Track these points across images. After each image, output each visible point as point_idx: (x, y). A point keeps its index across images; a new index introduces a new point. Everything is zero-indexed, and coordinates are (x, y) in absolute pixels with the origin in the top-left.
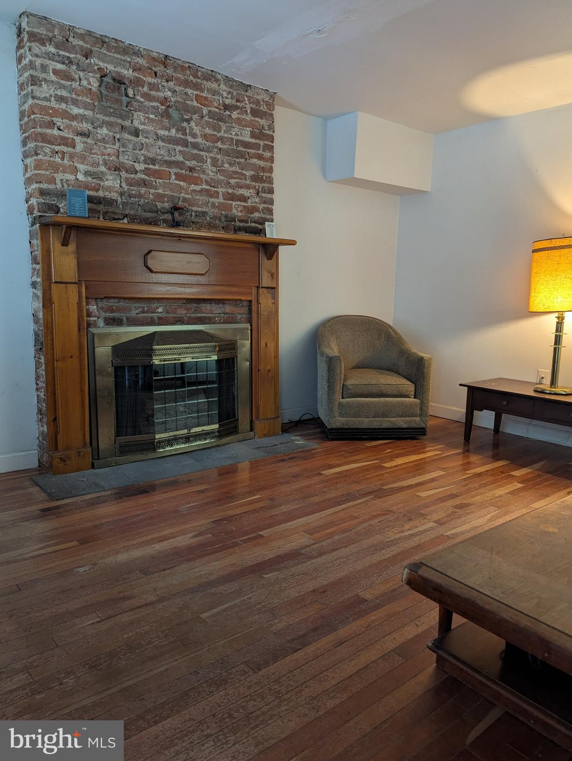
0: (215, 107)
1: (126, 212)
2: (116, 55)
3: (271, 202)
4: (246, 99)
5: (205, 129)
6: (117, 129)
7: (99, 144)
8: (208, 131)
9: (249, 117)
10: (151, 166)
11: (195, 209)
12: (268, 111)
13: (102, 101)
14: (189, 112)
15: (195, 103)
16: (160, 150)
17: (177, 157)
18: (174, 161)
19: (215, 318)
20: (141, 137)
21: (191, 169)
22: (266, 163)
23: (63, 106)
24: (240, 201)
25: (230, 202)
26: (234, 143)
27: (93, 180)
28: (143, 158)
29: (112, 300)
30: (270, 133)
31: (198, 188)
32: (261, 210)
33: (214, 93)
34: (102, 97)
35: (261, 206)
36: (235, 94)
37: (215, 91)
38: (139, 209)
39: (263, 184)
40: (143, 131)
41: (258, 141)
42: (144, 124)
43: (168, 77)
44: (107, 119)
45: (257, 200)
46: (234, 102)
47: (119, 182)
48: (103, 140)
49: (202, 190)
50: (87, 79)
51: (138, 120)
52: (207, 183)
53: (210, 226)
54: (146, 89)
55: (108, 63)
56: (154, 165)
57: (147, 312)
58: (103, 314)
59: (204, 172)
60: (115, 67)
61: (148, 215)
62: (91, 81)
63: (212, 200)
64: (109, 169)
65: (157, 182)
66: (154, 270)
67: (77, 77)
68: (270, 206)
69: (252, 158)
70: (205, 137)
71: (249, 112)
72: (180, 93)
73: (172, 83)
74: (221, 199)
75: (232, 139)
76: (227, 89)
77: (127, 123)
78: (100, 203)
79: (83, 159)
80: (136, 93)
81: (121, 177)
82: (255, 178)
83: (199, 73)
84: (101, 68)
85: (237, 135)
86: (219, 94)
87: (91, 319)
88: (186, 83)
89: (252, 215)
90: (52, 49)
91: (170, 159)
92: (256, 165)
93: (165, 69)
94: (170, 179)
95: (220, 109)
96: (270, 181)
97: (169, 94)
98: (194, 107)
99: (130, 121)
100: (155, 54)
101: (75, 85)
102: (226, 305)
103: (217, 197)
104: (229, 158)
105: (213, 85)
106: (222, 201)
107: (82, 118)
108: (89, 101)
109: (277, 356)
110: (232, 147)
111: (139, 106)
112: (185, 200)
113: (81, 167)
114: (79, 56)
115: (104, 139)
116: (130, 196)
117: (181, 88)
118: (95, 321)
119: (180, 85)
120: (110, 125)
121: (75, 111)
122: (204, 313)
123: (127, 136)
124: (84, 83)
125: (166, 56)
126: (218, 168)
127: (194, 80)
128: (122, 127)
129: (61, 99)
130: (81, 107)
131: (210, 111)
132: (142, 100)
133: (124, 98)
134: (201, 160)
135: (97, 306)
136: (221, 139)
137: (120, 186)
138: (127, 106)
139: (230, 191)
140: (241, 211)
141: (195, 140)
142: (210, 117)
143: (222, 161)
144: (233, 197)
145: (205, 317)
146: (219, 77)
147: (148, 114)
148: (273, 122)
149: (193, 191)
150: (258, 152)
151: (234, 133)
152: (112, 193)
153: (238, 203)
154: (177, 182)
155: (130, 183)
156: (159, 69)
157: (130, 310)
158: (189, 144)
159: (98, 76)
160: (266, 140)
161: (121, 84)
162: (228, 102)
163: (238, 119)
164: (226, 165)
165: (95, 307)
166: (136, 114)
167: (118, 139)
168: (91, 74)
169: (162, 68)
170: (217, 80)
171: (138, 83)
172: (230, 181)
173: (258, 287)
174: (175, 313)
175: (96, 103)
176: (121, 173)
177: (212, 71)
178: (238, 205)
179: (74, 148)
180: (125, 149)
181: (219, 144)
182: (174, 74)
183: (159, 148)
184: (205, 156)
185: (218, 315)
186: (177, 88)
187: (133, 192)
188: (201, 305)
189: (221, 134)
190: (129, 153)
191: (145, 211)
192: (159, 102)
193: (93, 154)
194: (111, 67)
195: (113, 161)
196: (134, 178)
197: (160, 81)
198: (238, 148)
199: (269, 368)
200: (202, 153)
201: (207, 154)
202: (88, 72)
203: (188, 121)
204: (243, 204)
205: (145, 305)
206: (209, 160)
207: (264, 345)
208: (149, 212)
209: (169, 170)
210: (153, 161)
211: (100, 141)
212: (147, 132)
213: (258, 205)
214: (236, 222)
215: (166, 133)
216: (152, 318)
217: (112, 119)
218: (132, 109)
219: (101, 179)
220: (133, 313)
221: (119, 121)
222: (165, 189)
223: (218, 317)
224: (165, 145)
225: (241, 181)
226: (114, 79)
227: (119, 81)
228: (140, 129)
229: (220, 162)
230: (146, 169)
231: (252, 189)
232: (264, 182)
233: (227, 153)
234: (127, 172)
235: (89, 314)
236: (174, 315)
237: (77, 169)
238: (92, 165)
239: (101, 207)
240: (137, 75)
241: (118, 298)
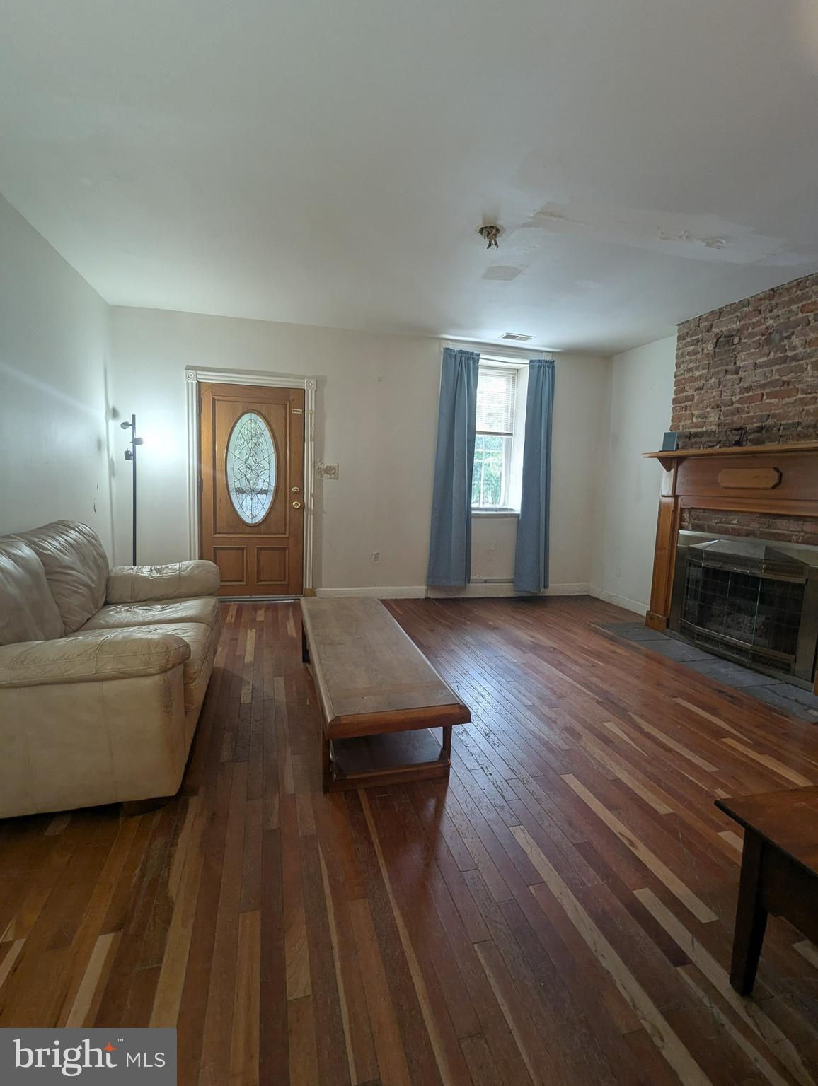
2: (729, 317)
5: (809, 335)
6: (722, 375)
7: (709, 391)
8: (812, 336)
10: (746, 395)
11: (785, 422)
13: (715, 358)
14: (792, 328)
15: (801, 315)
16: (757, 377)
17: (773, 377)
18: (769, 382)
19: (792, 536)
20: (741, 373)
21: (788, 383)
23: (691, 374)
27: (702, 420)
28: (739, 390)
29: (700, 511)
31: (792, 400)
34: (715, 355)
40: (743, 367)
42: (744, 361)
43: (773, 307)
44: (716, 370)
47: (719, 416)
48: (712, 387)
49: (797, 400)
50: (707, 347)
51: (741, 359)
52: (804, 391)
54: (750, 330)
55: (722, 327)
56: (748, 392)
57: (725, 523)
58: (693, 520)
59: (801, 381)
60: (727, 327)
62: (709, 347)
64: (713, 408)
65: (750, 407)
66: (723, 485)
67: (701, 349)
70: (808, 344)
72: (784, 315)
73: (776, 311)
77: (731, 366)
78: (703, 436)
79: (697, 406)
80: (742, 338)
81: (721, 411)
83: (808, 283)
84: (717, 334)
87: (684, 523)
88: (791, 302)
90: (689, 339)
91: (766, 381)
93: (771, 302)
94: (762, 400)
97: (772, 322)
98: (798, 320)
99: (733, 364)
100: (762, 295)
101: (699, 356)
102: (806, 523)
107: (701, 376)
108: (707, 363)
111: (742, 348)
112: (775, 416)
113: (696, 413)
114: (704, 334)
116: (726, 425)
117: (785, 310)
118: (686, 525)
119: (784, 308)
120: (718, 374)
121: (698, 373)
122: (779, 529)
123: (729, 377)
124: (706, 351)
125: (775, 289)
127: (801, 293)
128: (727, 372)
129: (690, 370)
130: (701, 370)
131: (816, 315)
132: (746, 341)
133: (732, 348)
134: (800, 370)
135: (690, 515)
137: (719, 419)
138: (733, 353)
141: (795, 353)
142: (815, 321)
145: (780, 534)
147: (750, 350)
149: (787, 404)
152: (713, 426)
154: (768, 401)
155: (727, 415)
156: (765, 305)
157: (711, 519)
158: (788, 358)
159: (715, 340)
165: (688, 515)
166: (739, 356)
167: (723, 382)
168: (711, 342)
169: (768, 302)
171: (744, 327)
174: (748, 525)
175: (711, 362)
176: (721, 409)
179: (693, 401)
180: (726, 388)
182: (780, 301)
183: (756, 375)
184: (805, 364)
185: (797, 533)
186: (781, 312)
187: (728, 421)
188: (778, 520)
190: (728, 390)
192: (761, 335)
193: (704, 401)
194: (724, 329)
195: (717, 401)
196: (730, 410)
197: (764, 316)
200: (802, 362)
201: (808, 361)
202: (709, 342)
203: (789, 337)
205: (724, 517)
206: (810, 366)
209: (763, 392)
210: (749, 389)
211: (710, 389)
212: (747, 366)
215: (765, 359)
216: (727, 528)
217: (720, 369)
218: (736, 353)
219: (706, 417)
220: (713, 523)
221: (725, 367)
222: (756, 411)
223: (797, 535)
224: (763, 370)
226: (726, 337)
227: (730, 336)
228: (741, 366)
230: (741, 398)
234: (726, 406)
235: (682, 519)
236: (747, 528)
237: (693, 415)
238: (702, 409)
239: (703, 439)
240: (743, 322)
241: (704, 509)
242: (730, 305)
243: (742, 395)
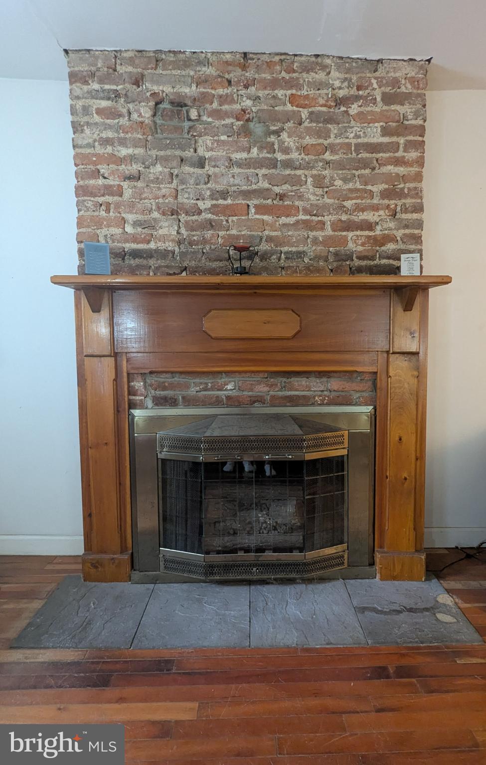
0: (321, 106)
1: (185, 264)
2: (174, 72)
3: (419, 224)
4: (374, 81)
5: (304, 138)
6: (175, 163)
7: (152, 185)
8: (308, 140)
9: (379, 107)
10: (221, 202)
11: (286, 249)
12: (415, 91)
13: (157, 133)
14: (279, 121)
15: (289, 107)
16: (235, 179)
17: (260, 184)
18: (255, 190)
19: (314, 397)
20: (207, 167)
21: (282, 197)
22: (411, 169)
23: (109, 149)
24: (362, 230)
25: (344, 233)
26: (353, 148)
27: (144, 231)
28: (208, 193)
29: (164, 376)
30: (419, 122)
31: (291, 220)
32: (399, 238)
33: (319, 86)
34: (156, 129)
35: (399, 234)
36: (354, 78)
37: (321, 83)
38: (203, 258)
39: (403, 201)
40: (210, 159)
41: (394, 139)
42: (212, 150)
43: (248, 81)
44: (162, 153)
45: (392, 225)
46: (354, 91)
47: (176, 228)
48: (157, 180)
49: (298, 222)
50: (138, 111)
51: (205, 146)
52: (306, 211)
53: (309, 270)
54: (215, 105)
55: (164, 84)
56: (225, 199)
57: (212, 389)
58: (153, 392)
59: (301, 197)
60: (173, 87)
61: (215, 265)
62: (142, 111)
63: (312, 234)
64: (164, 214)
65: (230, 221)
66: (213, 335)
67: (125, 111)
68: (416, 232)
69: (385, 165)
70: (304, 149)
71: (379, 99)
72: (266, 99)
73: (253, 89)
74: (329, 231)
75: (349, 145)
76: (342, 76)
77: (189, 153)
78: (151, 257)
79: (131, 206)
80: (202, 113)
81: (180, 221)
82: (385, 194)
83: (296, 65)
84: (155, 93)
85: (357, 136)
86: (328, 85)
87: (137, 398)
88: (275, 84)
89: (383, 248)
90: (96, 86)
91: (249, 187)
92: (391, 173)
93: (244, 72)
94: (248, 214)
95: (330, 107)
96: (417, 193)
97: (249, 103)
98: (287, 112)
99: (192, 150)
100: (228, 56)
101: (124, 121)
102: (332, 379)
103: (322, 229)
104: (344, 172)
105: (317, 76)
106: (332, 233)
107: (132, 158)
108: (141, 137)
109: (420, 456)
110: (350, 155)
111: (205, 129)
112: (270, 239)
113: (130, 217)
114: (128, 86)
115: (158, 178)
116: (191, 244)
117: (267, 92)
118: (141, 400)
119: (265, 88)
120: (165, 160)
121: (124, 152)
122: (297, 390)
123: (187, 169)
124: (135, 116)
125: (245, 54)
126: (326, 190)
127: (287, 77)
128: (182, 160)
129: (106, 142)
130: (129, 146)
131: (311, 113)
132: (210, 120)
133: (187, 124)
134: (297, 181)
135: (145, 383)
136: (332, 148)
137: (178, 233)
138: (188, 133)
139: (344, 217)
140: (363, 245)
141: (288, 157)
142: (311, 121)
143: (332, 177)
144: (349, 226)
145: (298, 396)
146: (328, 61)
147: (217, 135)
148: (424, 106)
149: (285, 225)
150: (396, 155)
151: (352, 135)
152: (167, 243)
153: (359, 233)
154: (258, 216)
155: (191, 227)
156: (235, 74)
157: (187, 387)
158: (279, 163)
159: (152, 103)
160: (410, 134)
161: (182, 107)
162: (341, 93)
163: (360, 114)
164: (338, 183)
165: (142, 383)
166: (200, 141)
167: (177, 176)
168: (143, 104)
169: (239, 71)
170: (324, 67)
171: (204, 98)
172: (346, 203)
173: (388, 352)
174: (251, 390)
175: (150, 138)
176: (179, 217)
177: (317, 56)
178: (357, 236)
179: (121, 196)
180: (184, 186)
181: (327, 156)
182: (257, 76)
183: (233, 176)
184: (303, 176)
185: (320, 393)
186: (261, 94)
187: (195, 238)
188: (292, 379)
189: (332, 140)
190: (189, 190)
191: (210, 260)
192: (233, 118)
193: (144, 199)
194: (168, 89)
195: (169, 203)
196: (197, 221)
197: (235, 90)
198: (360, 156)
199: (405, 475)
200: (299, 172)
201: (306, 172)
202: (139, 103)
203: (277, 133)
204: (367, 233)
205: (210, 381)
206: (310, 180)
207: (397, 439)
208: (216, 260)
209: (248, 202)
210: (224, 195)
211: (152, 181)
212: (216, 159)
213: (395, 232)
214: (353, 260)
215: (244, 155)
216: (217, 397)
217: (169, 152)
218: (195, 134)
219: (153, 228)
220: (193, 391)
221: (178, 153)
222: (240, 229)
223: (320, 396)
224: (243, 171)
225: (363, 201)
226: (172, 103)
227: (179, 104)
228: (207, 157)
229: (327, 181)
230: (214, 206)
231: (382, 209)
232: (406, 196)
233: (340, 165)
234: (187, 213)
235: (132, 392)
236: (250, 393)
237: (124, 221)
238: (143, 213)
239: (152, 262)
240: (202, 90)
241: (172, 373)
242: (174, 52)
243: (214, 202)
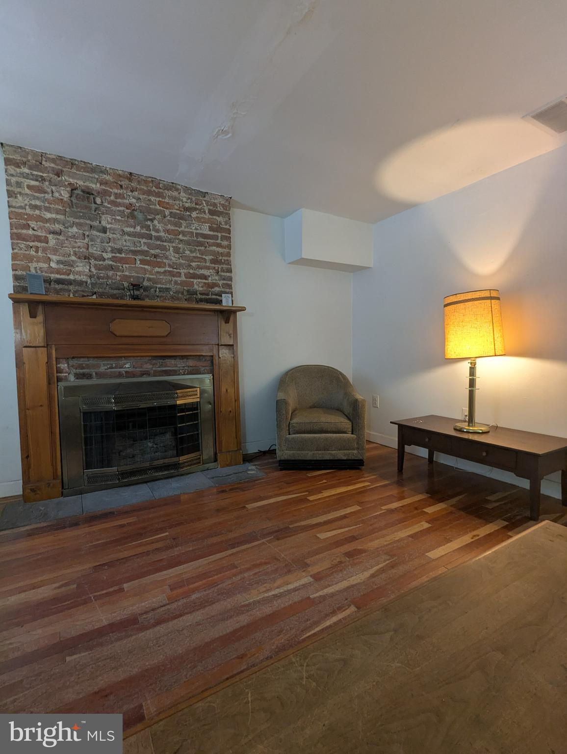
0: (177, 210)
1: (95, 290)
2: (84, 174)
3: (230, 279)
4: (204, 202)
5: (167, 225)
6: (86, 228)
7: (70, 239)
8: (170, 227)
9: (207, 216)
10: (118, 255)
11: (159, 286)
12: (225, 211)
13: (73, 207)
14: (152, 213)
15: (158, 207)
16: (126, 243)
17: (142, 247)
18: (139, 250)
19: (179, 371)
20: (108, 234)
21: (155, 256)
22: (225, 250)
23: (37, 212)
24: (201, 279)
25: (192, 280)
26: (195, 235)
27: (65, 267)
28: (110, 249)
29: (82, 359)
30: (227, 227)
31: (162, 270)
32: (221, 285)
33: (175, 199)
34: (72, 205)
35: (221, 283)
36: (194, 199)
37: (175, 198)
38: (107, 287)
39: (222, 266)
40: (110, 229)
41: (216, 233)
42: (111, 223)
43: (133, 189)
44: (77, 221)
45: (217, 278)
46: (193, 205)
47: (88, 268)
48: (74, 237)
49: (165, 272)
50: (59, 192)
51: (106, 221)
52: (170, 266)
53: (174, 299)
54: (112, 198)
55: (78, 179)
56: (121, 254)
57: (116, 367)
58: (74, 370)
59: (167, 258)
60: (84, 182)
61: (115, 292)
62: (62, 193)
63: (174, 279)
64: (79, 258)
65: (124, 267)
66: (118, 334)
67: (49, 190)
68: (229, 282)
69: (212, 246)
70: (168, 231)
71: (207, 212)
72: (144, 200)
73: (136, 193)
74: (183, 278)
75: (192, 233)
76: (187, 196)
77: (96, 223)
78: (71, 284)
79: (55, 251)
80: (104, 201)
81: (90, 264)
82: (213, 261)
83: (161, 185)
84: (71, 183)
85: (196, 229)
86: (179, 200)
87: (63, 375)
88: (149, 193)
89: (213, 289)
90: (27, 171)
91: (136, 249)
92: (215, 251)
93: (130, 183)
94: (136, 264)
95: (181, 211)
96: (228, 263)
97: (134, 201)
98: (156, 210)
99: (98, 222)
100: (120, 172)
101: (48, 196)
102: (189, 360)
103: (180, 276)
104: (190, 247)
105: (173, 193)
106: (185, 279)
107: (55, 221)
108: (61, 208)
109: (237, 400)
110: (193, 238)
111: (106, 210)
112: (149, 280)
113: (54, 257)
114: (51, 175)
115: (75, 236)
116: (99, 278)
117: (145, 196)
118: (66, 376)
119: (144, 194)
120: (79, 225)
121: (48, 215)
122: (169, 367)
123: (95, 233)
124: (57, 195)
125: (131, 173)
126: (180, 255)
127: (157, 190)
128: (91, 227)
129: (35, 207)
130: (53, 212)
131: (171, 213)
132: (109, 206)
133: (93, 206)
134: (164, 249)
135: (68, 364)
136: (183, 233)
137: (90, 271)
138: (95, 211)
139: (191, 271)
140: (202, 287)
141: (159, 234)
142: (171, 217)
143: (184, 249)
144: (194, 276)
145: (170, 370)
146: (180, 187)
147: (115, 216)
148: (230, 219)
149: (158, 272)
150: (217, 241)
151: (194, 228)
152: (82, 276)
153: (200, 280)
154: (141, 266)
155: (98, 268)
156: (125, 183)
157: (99, 366)
158: (153, 237)
159: (69, 189)
160: (223, 232)
161: (90, 194)
162: (187, 205)
163: (197, 217)
164: (188, 252)
165: (66, 365)
166: (103, 217)
167: (88, 236)
168: (63, 188)
169: (127, 182)
170: (177, 190)
171: (104, 194)
172: (191, 264)
173: (218, 345)
174: (141, 367)
175: (67, 210)
176: (90, 261)
177: (173, 183)
178: (199, 282)
179: (47, 243)
180: (93, 243)
181: (181, 237)
182: (138, 186)
183: (125, 241)
184: (167, 246)
185: (182, 368)
186: (141, 197)
187: (102, 275)
188: (166, 360)
189: (183, 229)
190: (97, 246)
191: (112, 289)
192: (124, 207)
193: (65, 247)
194: (80, 183)
195: (83, 251)
196: (102, 264)
197: (125, 192)
198: (198, 239)
199: (230, 409)
200: (165, 244)
201: (169, 244)
202: (60, 187)
203: (152, 220)
204: (204, 281)
205: (114, 363)
206: (171, 249)
207: (225, 391)
208: (116, 289)
209: (135, 257)
210: (120, 251)
211: (71, 237)
212: (114, 229)
213: (218, 282)
214: (197, 295)
215: (132, 230)
216: (119, 372)
217: (82, 221)
218: (100, 213)
219: (72, 266)
220: (102, 369)
221: (88, 222)
222: (131, 272)
223: (183, 370)
224: (131, 238)
225: (201, 264)
226: (83, 191)
227: (88, 193)
228: (108, 227)
229: (181, 250)
230: (113, 257)
231: (212, 269)
232: (223, 264)
233: (188, 243)
234: (96, 259)
235: (59, 371)
236: (141, 369)
237: (50, 259)
238: (64, 256)
239: (71, 287)
240: (104, 187)
241: (88, 357)
242: (84, 162)
243: (114, 255)
